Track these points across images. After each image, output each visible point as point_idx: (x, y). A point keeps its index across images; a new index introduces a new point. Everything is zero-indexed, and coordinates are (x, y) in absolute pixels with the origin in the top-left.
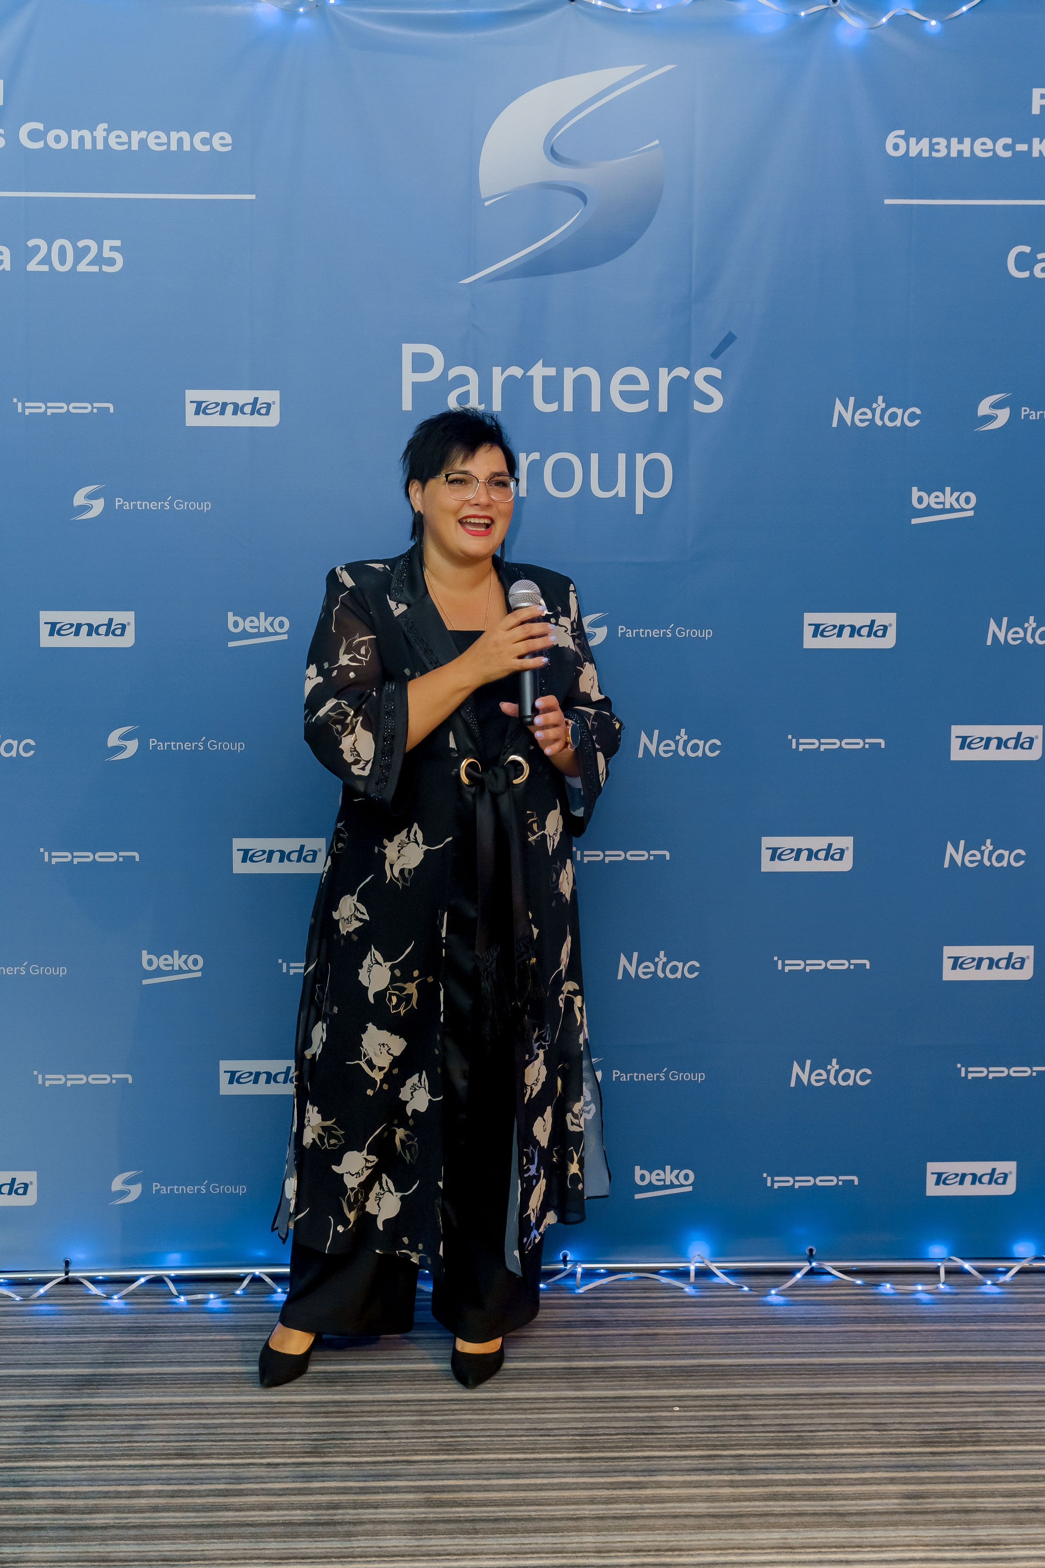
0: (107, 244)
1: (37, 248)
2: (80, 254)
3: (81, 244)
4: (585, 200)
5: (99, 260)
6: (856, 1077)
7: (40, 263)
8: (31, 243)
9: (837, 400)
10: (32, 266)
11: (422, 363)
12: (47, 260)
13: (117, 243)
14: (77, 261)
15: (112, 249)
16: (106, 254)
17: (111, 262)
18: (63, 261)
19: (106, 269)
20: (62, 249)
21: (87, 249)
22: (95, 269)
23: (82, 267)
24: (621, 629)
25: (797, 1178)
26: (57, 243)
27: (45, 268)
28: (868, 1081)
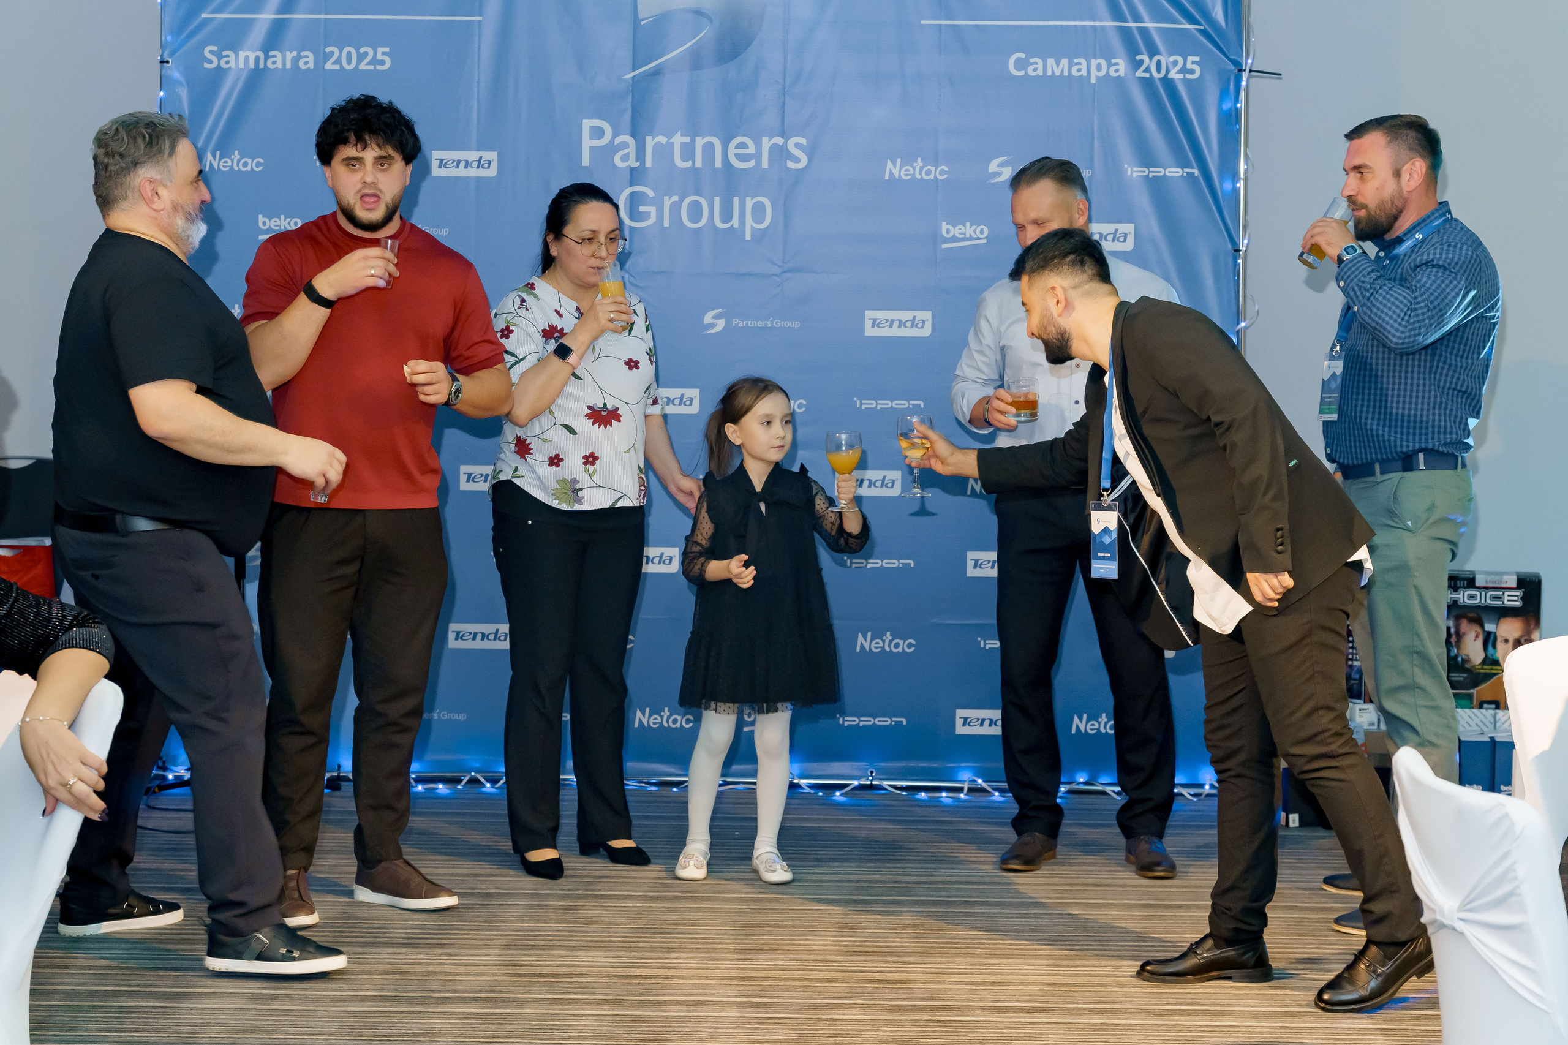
0: (380, 50)
1: (332, 53)
2: (361, 57)
3: (362, 50)
4: (711, 21)
5: (374, 61)
6: (904, 646)
7: (334, 63)
8: (328, 50)
9: (889, 161)
10: (329, 66)
11: (597, 133)
12: (338, 61)
13: (387, 50)
14: (359, 62)
15: (383, 54)
16: (379, 57)
17: (383, 63)
18: (349, 62)
19: (379, 67)
20: (349, 54)
21: (366, 54)
22: (371, 67)
23: (363, 66)
24: (735, 321)
25: (862, 719)
26: (346, 50)
27: (337, 67)
28: (913, 649)
